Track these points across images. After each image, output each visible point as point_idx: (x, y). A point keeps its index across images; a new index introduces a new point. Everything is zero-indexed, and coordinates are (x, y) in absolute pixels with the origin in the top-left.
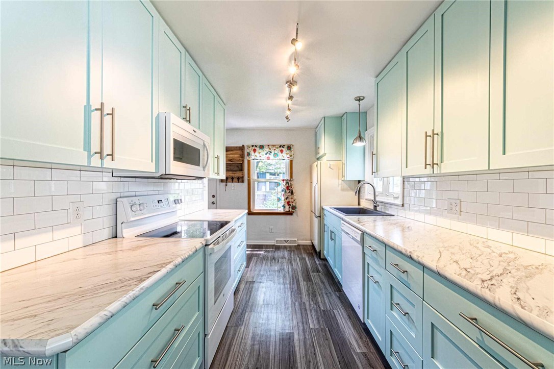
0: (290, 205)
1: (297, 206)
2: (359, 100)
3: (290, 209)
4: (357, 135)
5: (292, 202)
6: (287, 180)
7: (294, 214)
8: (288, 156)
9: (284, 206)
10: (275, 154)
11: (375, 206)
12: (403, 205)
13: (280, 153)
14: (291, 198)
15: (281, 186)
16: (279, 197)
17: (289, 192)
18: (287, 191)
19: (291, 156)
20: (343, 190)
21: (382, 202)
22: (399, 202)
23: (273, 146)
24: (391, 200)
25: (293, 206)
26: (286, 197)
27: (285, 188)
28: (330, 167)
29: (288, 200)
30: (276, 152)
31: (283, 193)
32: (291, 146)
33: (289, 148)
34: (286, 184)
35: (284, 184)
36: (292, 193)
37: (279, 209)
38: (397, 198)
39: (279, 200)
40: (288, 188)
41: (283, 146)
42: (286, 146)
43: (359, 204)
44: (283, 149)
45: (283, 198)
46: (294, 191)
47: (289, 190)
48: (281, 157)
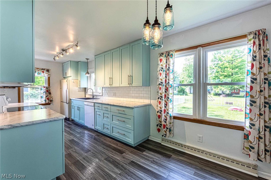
0: (49, 100)
1: (53, 100)
2: (87, 59)
3: (49, 102)
4: (87, 72)
5: (50, 98)
6: (47, 87)
7: (51, 104)
8: (47, 75)
9: (46, 101)
10: (38, 73)
11: (93, 97)
12: (102, 95)
13: (42, 73)
14: (50, 96)
15: (43, 90)
16: (42, 96)
17: (48, 93)
18: (47, 93)
19: (49, 75)
20: (79, 91)
21: (95, 95)
22: (101, 94)
23: (38, 68)
24: (98, 94)
25: (50, 100)
26: (46, 96)
27: (46, 91)
28: (73, 82)
29: (48, 97)
30: (39, 72)
31: (45, 93)
32: (49, 70)
33: (48, 71)
34: (46, 89)
35: (45, 89)
36: (50, 93)
37: (42, 102)
38: (100, 93)
39: (41, 97)
40: (47, 91)
41: (44, 69)
42: (46, 70)
43: (85, 97)
44: (44, 71)
45: (45, 96)
46: (51, 93)
47: (48, 92)
48: (43, 75)
